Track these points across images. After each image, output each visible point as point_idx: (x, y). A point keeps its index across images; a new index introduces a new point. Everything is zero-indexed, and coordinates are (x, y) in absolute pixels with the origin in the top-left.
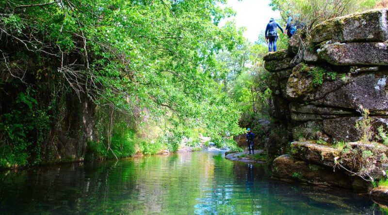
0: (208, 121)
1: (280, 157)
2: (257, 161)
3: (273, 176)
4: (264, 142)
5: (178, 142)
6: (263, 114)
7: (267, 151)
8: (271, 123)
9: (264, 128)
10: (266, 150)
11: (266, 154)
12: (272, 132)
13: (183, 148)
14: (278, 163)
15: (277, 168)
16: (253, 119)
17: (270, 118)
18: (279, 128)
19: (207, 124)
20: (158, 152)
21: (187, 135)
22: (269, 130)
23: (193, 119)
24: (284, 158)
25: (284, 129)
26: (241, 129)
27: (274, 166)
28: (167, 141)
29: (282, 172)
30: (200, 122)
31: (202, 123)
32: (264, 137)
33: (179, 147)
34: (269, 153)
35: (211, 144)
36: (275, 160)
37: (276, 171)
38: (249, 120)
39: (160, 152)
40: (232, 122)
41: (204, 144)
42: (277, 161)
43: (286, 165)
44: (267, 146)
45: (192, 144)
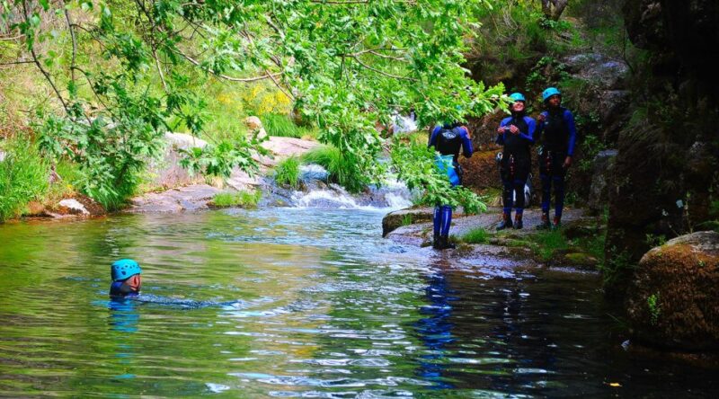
0: (305, 40)
1: (671, 243)
2: (548, 263)
3: (634, 340)
4: (592, 172)
5: (145, 150)
6: (591, 26)
7: (605, 216)
8: (633, 71)
9: (591, 97)
10: (595, 212)
11: (598, 232)
12: (637, 118)
13: (159, 191)
14: (662, 275)
15: (653, 300)
16: (539, 47)
17: (630, 48)
18: (674, 97)
19: (298, 56)
20: (28, 210)
21: (187, 110)
22: (621, 109)
23: (222, 29)
24: (696, 249)
25: (702, 103)
26: (478, 88)
27: (637, 289)
28: (84, 140)
29: (680, 321)
30: (264, 41)
31: (268, 49)
32: (592, 145)
33: (140, 187)
34: (613, 223)
35: (307, 176)
36: (645, 257)
37: (646, 312)
38: (517, 52)
39: (39, 208)
40: (435, 50)
41: (273, 172)
42: (655, 261)
43: (701, 283)
44: (605, 191)
45: (215, 162)
